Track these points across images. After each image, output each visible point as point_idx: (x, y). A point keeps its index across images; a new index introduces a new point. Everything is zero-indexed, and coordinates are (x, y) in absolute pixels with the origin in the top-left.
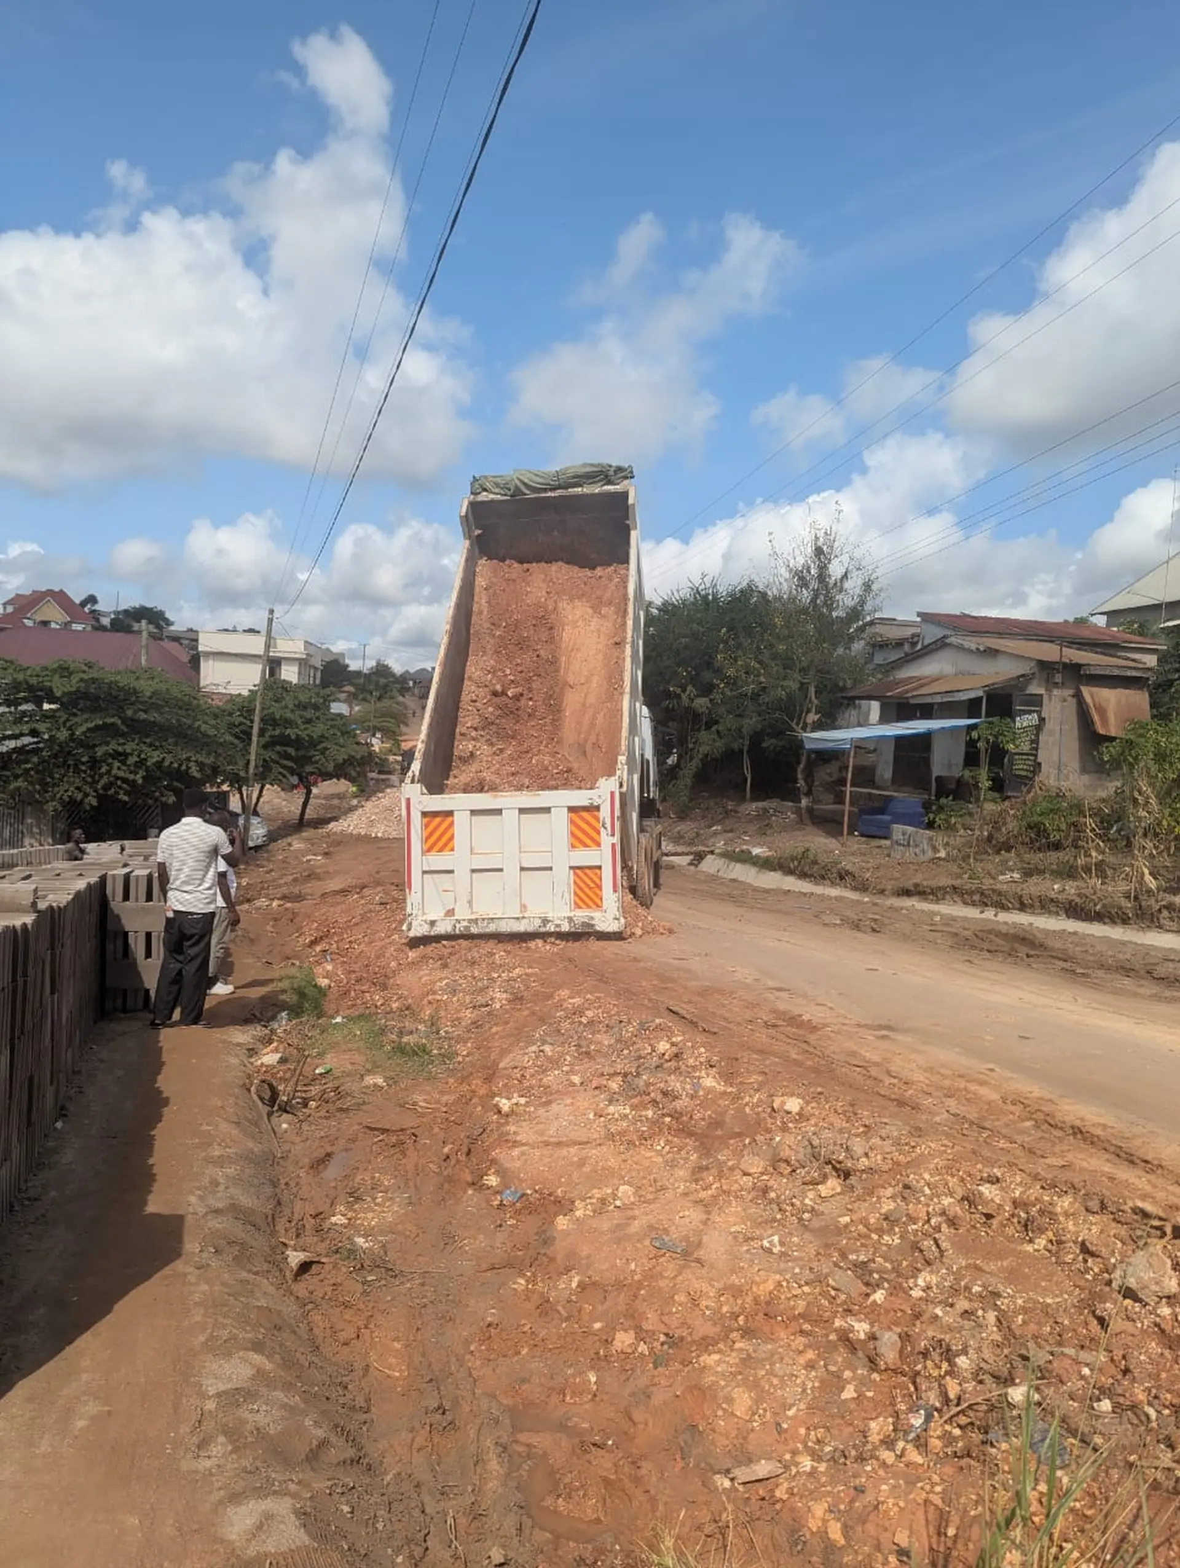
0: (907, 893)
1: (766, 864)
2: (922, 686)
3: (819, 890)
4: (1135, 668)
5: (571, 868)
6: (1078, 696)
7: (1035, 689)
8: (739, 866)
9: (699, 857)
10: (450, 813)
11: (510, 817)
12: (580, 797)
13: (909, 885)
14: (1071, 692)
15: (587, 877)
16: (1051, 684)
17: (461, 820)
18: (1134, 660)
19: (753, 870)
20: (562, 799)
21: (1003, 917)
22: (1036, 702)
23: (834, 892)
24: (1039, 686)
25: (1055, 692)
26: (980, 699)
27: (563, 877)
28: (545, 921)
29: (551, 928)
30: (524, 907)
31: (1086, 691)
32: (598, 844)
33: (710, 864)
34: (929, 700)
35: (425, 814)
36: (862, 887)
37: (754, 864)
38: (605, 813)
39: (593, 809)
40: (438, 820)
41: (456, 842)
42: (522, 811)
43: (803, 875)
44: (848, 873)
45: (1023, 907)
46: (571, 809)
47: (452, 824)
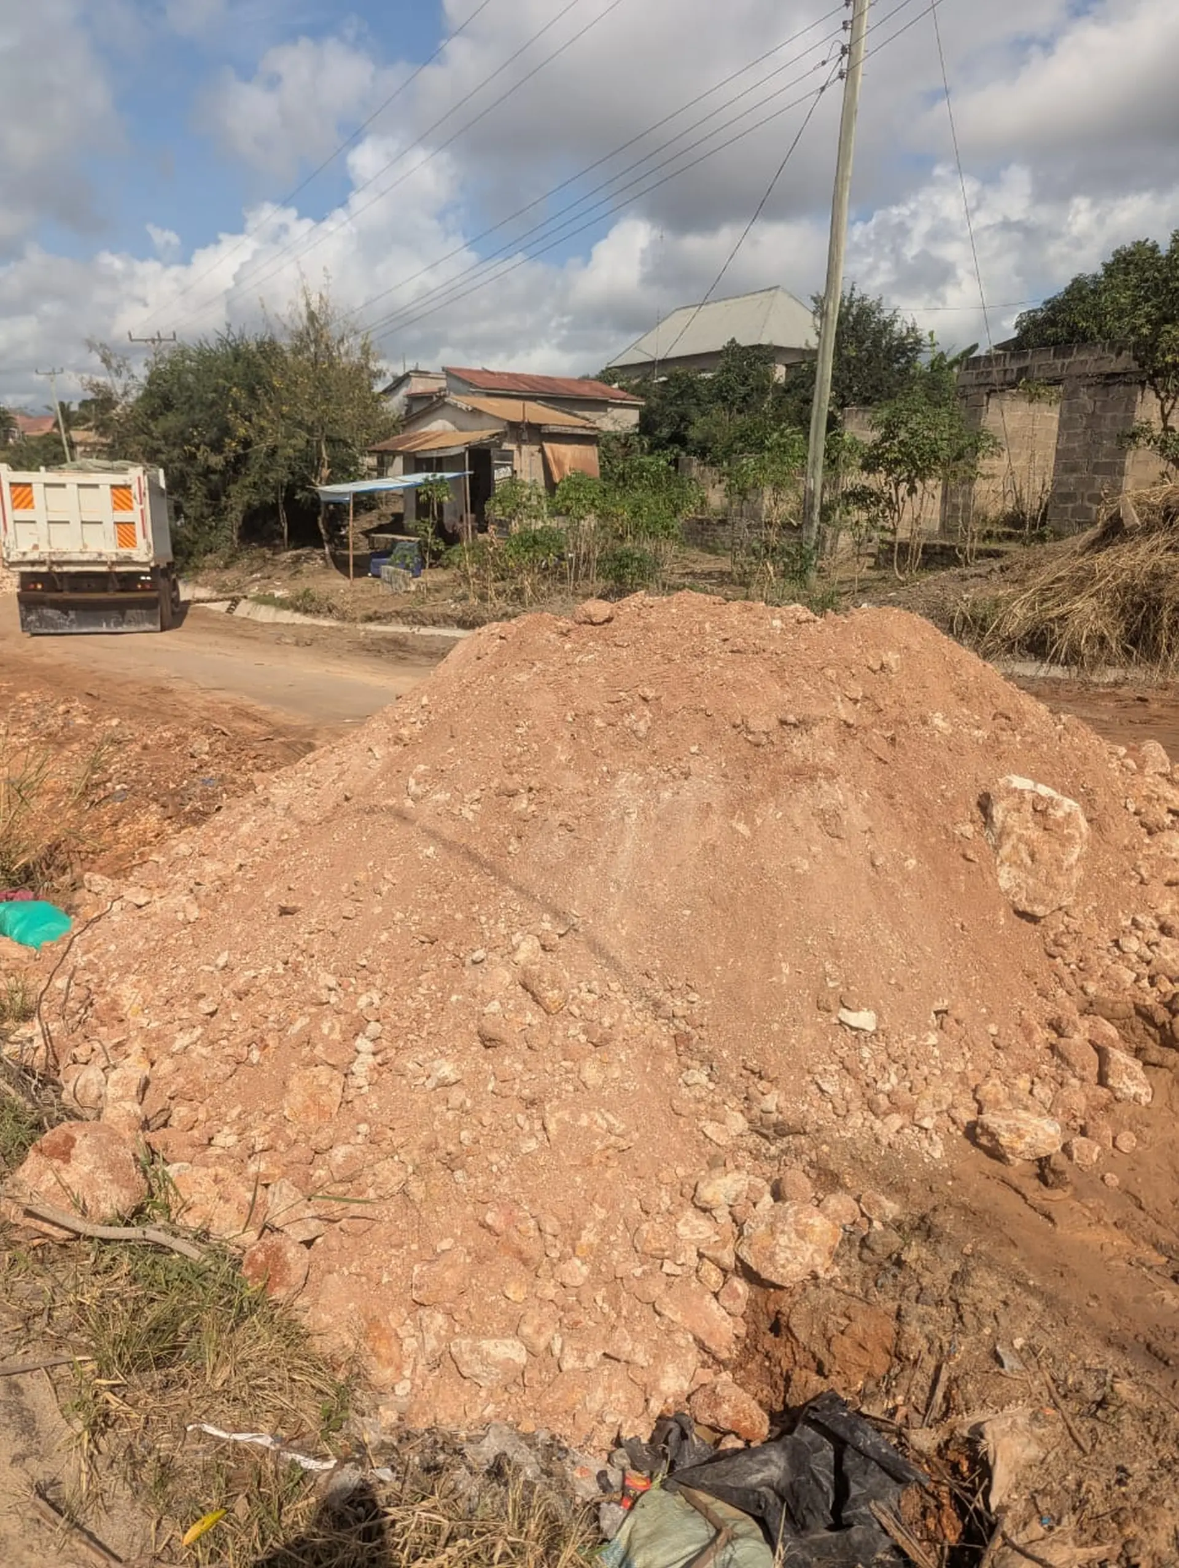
0: (369, 619)
1: (282, 604)
2: (427, 441)
3: (316, 622)
4: (584, 427)
5: (116, 523)
6: (542, 451)
7: (507, 446)
8: (264, 607)
9: (235, 602)
10: (29, 485)
11: (72, 489)
12: (119, 479)
13: (370, 612)
14: (537, 448)
15: (125, 530)
16: (520, 442)
17: (38, 491)
18: (584, 418)
19: (272, 610)
20: (107, 479)
21: (425, 631)
22: (508, 456)
23: (326, 623)
24: (511, 442)
25: (524, 448)
26: (462, 455)
27: (109, 526)
28: (100, 555)
29: (104, 558)
30: (85, 546)
31: (547, 446)
32: (131, 508)
33: (244, 609)
34: (428, 455)
35: (11, 484)
36: (343, 617)
37: (275, 605)
38: (135, 489)
39: (127, 487)
40: (20, 489)
41: (35, 502)
42: (80, 486)
43: (306, 612)
44: (334, 607)
45: (435, 623)
46: (113, 487)
47: (31, 492)
